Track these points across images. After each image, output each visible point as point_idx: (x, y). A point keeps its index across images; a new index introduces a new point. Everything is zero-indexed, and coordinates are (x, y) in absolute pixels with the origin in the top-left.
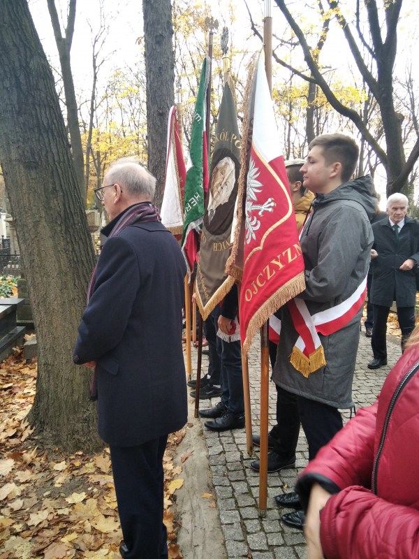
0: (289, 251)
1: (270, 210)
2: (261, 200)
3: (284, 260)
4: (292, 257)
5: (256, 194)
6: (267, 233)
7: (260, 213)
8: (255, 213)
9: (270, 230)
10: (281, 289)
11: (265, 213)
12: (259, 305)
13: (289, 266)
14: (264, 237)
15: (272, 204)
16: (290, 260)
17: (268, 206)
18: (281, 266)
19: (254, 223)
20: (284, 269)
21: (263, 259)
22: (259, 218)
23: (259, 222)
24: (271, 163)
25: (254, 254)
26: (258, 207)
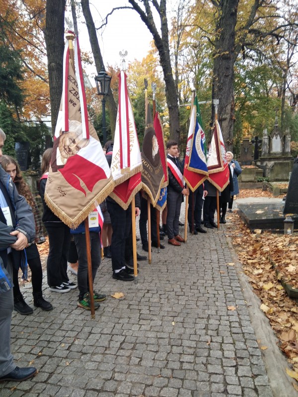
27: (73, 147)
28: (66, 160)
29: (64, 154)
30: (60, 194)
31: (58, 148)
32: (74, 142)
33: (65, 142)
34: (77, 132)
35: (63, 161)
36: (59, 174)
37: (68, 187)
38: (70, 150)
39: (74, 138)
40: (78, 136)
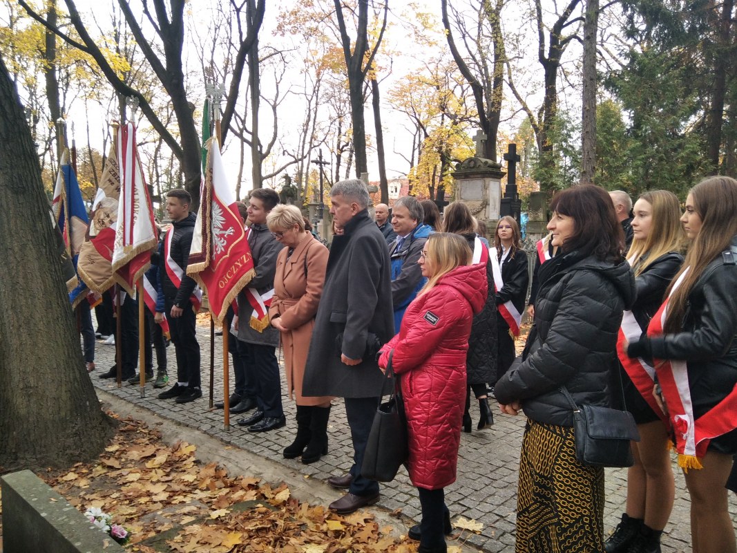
0: (244, 256)
1: (232, 234)
2: (225, 228)
3: (242, 262)
4: (247, 259)
5: (222, 224)
6: (231, 247)
7: (225, 236)
8: (221, 236)
9: (233, 245)
10: (242, 278)
11: (228, 235)
12: (229, 289)
13: (244, 265)
14: (230, 250)
15: (232, 230)
16: (245, 262)
17: (230, 231)
18: (241, 265)
19: (222, 241)
20: (243, 267)
21: (230, 262)
22: (225, 238)
23: (225, 241)
24: (229, 207)
25: (224, 259)
26: (224, 232)
27: (106, 221)
28: (98, 231)
29: (97, 226)
30: (88, 261)
31: (93, 221)
32: (108, 216)
33: (100, 215)
34: (112, 208)
35: (95, 232)
36: (90, 243)
37: (98, 255)
38: (103, 223)
39: (109, 212)
40: (112, 212)
